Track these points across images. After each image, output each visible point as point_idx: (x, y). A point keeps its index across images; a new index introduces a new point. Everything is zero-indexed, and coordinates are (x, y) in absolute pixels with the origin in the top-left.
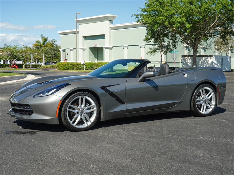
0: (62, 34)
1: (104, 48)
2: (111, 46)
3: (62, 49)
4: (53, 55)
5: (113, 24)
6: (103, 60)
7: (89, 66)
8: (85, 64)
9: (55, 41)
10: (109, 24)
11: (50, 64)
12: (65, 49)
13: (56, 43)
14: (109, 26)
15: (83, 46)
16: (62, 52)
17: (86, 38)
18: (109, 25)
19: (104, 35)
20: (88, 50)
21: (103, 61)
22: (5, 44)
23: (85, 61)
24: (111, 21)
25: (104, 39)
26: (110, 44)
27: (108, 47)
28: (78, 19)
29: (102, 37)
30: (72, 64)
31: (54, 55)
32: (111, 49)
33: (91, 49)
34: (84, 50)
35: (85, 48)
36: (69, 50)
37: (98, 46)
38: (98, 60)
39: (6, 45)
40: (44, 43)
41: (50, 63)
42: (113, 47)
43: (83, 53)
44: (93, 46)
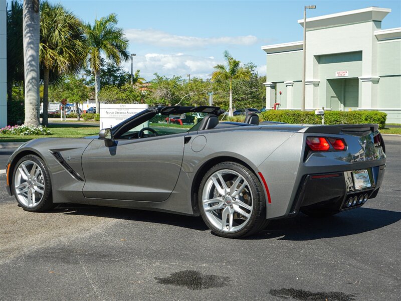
0: (269, 51)
1: (360, 81)
2: (377, 77)
3: (269, 82)
4: (249, 96)
5: (380, 28)
6: (358, 107)
7: (333, 119)
8: (323, 115)
9: (252, 67)
10: (373, 27)
11: (244, 114)
12: (276, 83)
13: (255, 72)
14: (373, 33)
15: (315, 76)
16: (268, 90)
17: (321, 59)
18: (374, 30)
19: (361, 52)
20: (324, 85)
21: (358, 109)
22: (156, 74)
23: (323, 108)
24: (378, 23)
25: (361, 60)
26: (373, 72)
27: (370, 78)
28: (308, 20)
29: (356, 56)
30: (294, 115)
31: (251, 94)
32: (376, 82)
33: (332, 82)
34: (317, 84)
35: (319, 80)
36: (284, 85)
37: (347, 75)
38: (345, 106)
39: (158, 76)
40: (233, 71)
41: (244, 111)
42: (381, 78)
43: (314, 91)
44: (337, 75)
